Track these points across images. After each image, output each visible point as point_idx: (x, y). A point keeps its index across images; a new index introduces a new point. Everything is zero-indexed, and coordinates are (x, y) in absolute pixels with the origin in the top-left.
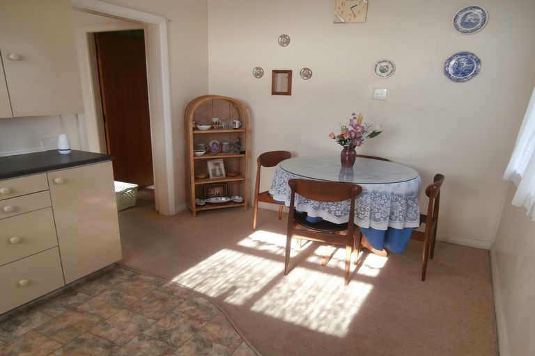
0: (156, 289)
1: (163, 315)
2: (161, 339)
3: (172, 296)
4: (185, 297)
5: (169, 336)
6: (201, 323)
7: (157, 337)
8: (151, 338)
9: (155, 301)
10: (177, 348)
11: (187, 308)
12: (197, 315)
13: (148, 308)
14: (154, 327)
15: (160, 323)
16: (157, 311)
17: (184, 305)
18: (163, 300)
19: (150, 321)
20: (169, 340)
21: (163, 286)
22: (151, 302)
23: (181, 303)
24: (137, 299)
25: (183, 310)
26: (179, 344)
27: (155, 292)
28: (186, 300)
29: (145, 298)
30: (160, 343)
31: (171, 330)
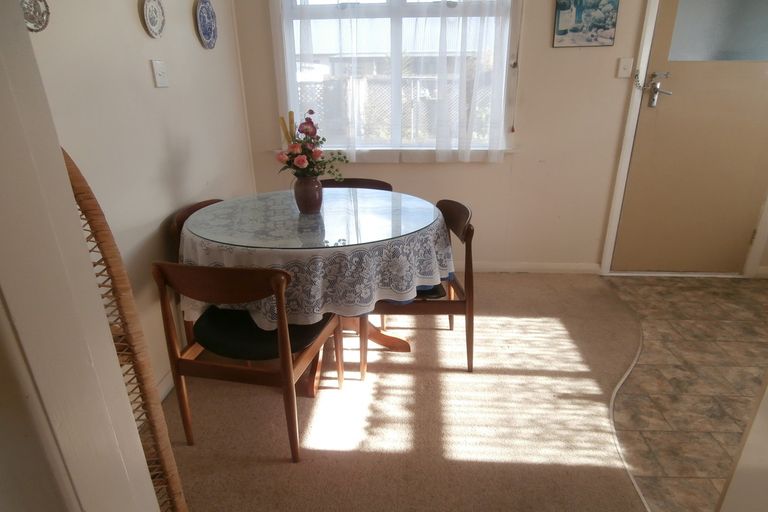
0: (666, 477)
1: (695, 434)
2: (723, 414)
3: (654, 448)
4: (636, 436)
5: (710, 410)
6: (658, 398)
7: (726, 418)
8: (736, 421)
9: (688, 459)
10: (713, 397)
11: (653, 422)
12: (651, 407)
13: (708, 456)
14: (722, 428)
15: (709, 427)
16: (700, 444)
17: (651, 428)
18: (673, 452)
19: (721, 439)
20: (716, 407)
21: (649, 473)
22: (696, 461)
23: (653, 432)
24: (713, 480)
25: (662, 423)
26: (708, 398)
27: (672, 473)
28: (641, 432)
29: (700, 474)
30: (728, 410)
31: (702, 414)
